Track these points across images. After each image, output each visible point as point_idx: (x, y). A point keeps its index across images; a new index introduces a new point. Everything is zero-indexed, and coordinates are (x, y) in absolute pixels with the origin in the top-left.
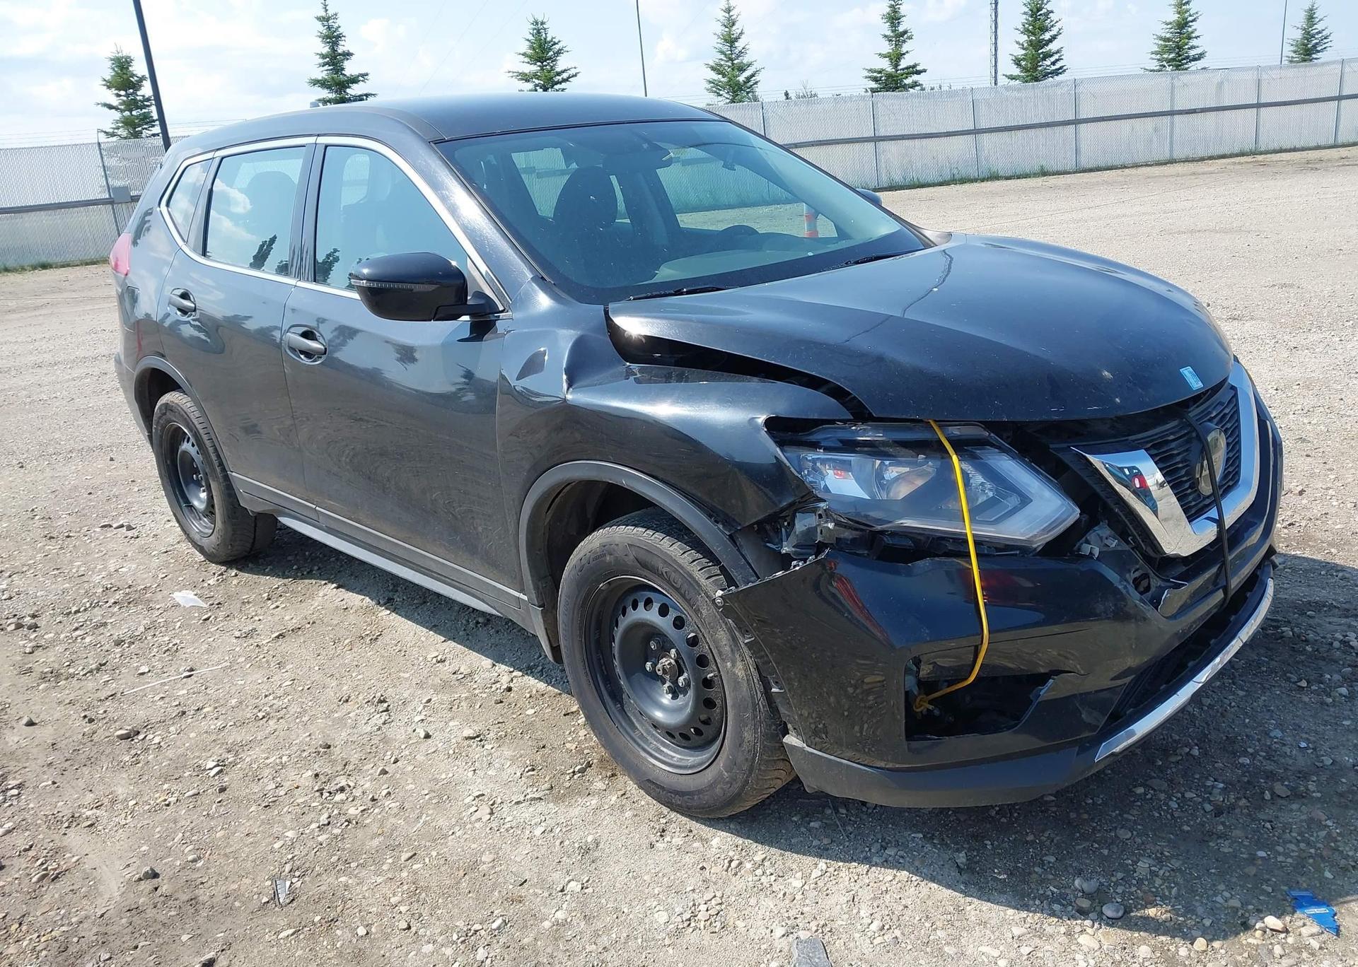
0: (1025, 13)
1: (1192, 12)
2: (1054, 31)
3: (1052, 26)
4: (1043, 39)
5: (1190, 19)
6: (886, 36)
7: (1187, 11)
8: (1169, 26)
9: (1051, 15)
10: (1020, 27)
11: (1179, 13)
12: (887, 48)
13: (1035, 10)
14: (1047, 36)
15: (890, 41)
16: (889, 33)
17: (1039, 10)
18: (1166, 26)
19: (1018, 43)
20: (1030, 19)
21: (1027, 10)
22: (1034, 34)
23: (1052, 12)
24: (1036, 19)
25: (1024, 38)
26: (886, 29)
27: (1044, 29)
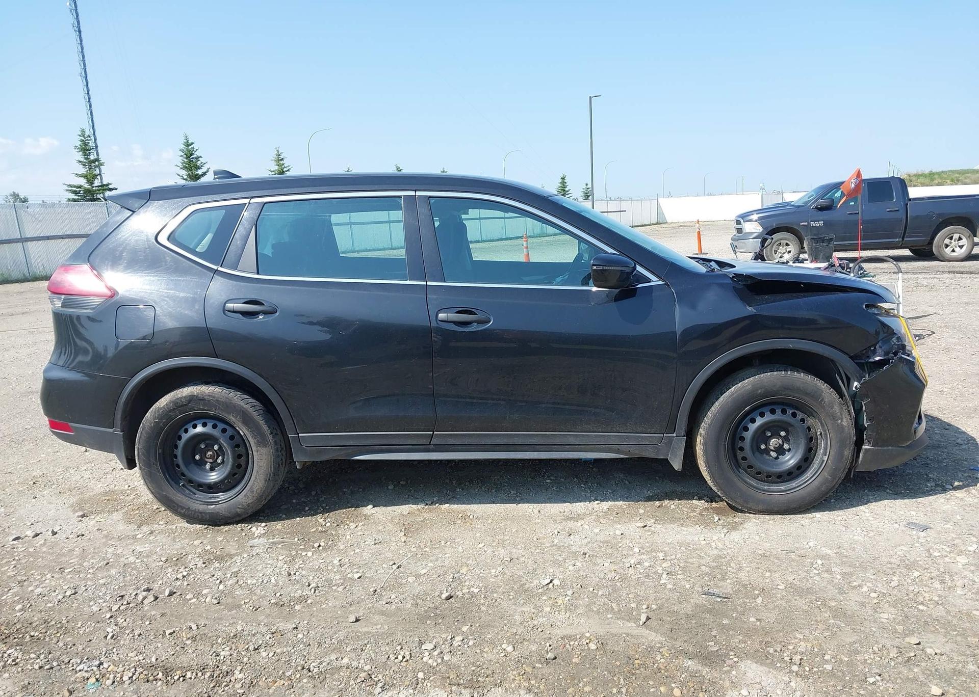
0: (181, 156)
1: (286, 165)
2: (204, 169)
3: (202, 166)
4: (197, 174)
5: (285, 170)
6: (80, 162)
7: (283, 164)
8: (273, 173)
9: (200, 158)
10: (180, 165)
11: (278, 165)
12: (82, 170)
13: (189, 155)
14: (200, 172)
15: (85, 165)
16: (82, 160)
17: (192, 154)
18: (271, 173)
19: (178, 175)
20: (185, 160)
21: (183, 154)
22: (191, 170)
23: (201, 157)
24: (190, 161)
25: (184, 173)
26: (80, 156)
27: (198, 168)
